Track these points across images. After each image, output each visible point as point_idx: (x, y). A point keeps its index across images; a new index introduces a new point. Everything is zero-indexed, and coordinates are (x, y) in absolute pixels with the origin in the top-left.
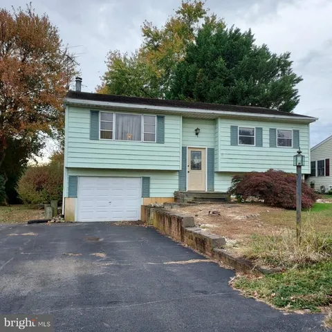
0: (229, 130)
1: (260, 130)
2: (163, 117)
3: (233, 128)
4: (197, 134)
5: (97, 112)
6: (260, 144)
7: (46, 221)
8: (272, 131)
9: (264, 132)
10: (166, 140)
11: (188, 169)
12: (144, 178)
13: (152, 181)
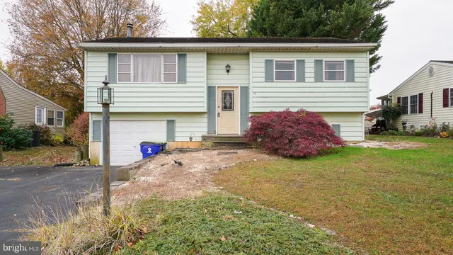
0: (263, 65)
1: (302, 62)
2: (185, 55)
3: (268, 63)
4: (228, 71)
5: (115, 55)
6: (302, 78)
7: (72, 165)
8: (318, 63)
9: (307, 65)
10: (188, 80)
11: (218, 110)
12: (168, 121)
13: (177, 124)
